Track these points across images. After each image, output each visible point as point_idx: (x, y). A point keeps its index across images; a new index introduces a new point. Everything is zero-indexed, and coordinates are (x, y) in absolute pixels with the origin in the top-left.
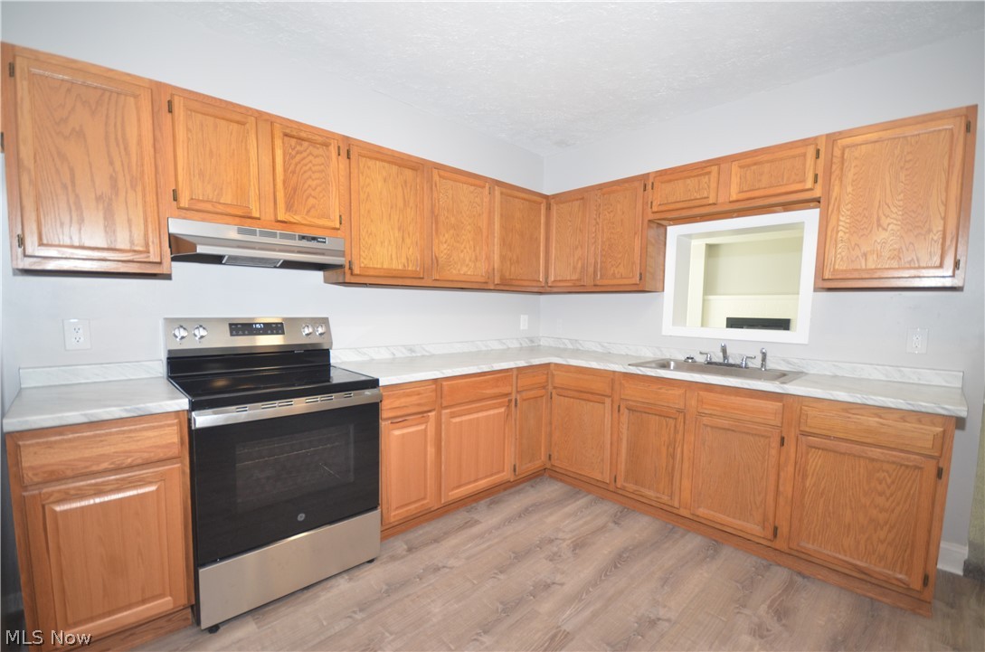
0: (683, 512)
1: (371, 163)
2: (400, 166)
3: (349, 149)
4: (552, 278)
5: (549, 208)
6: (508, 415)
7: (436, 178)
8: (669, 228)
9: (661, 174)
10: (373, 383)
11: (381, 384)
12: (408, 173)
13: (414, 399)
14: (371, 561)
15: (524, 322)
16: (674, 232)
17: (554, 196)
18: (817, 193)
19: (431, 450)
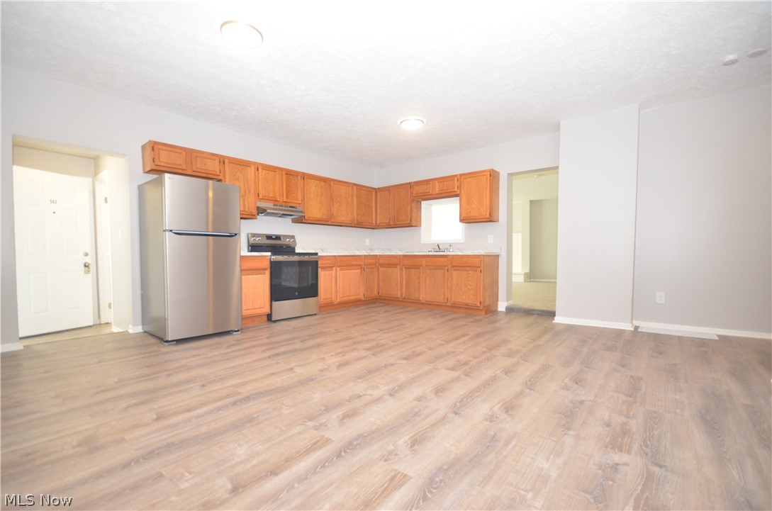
0: (424, 302)
1: (311, 181)
2: (320, 181)
3: (304, 176)
4: (378, 222)
5: (376, 194)
6: (361, 273)
7: (332, 184)
8: (422, 202)
9: (416, 183)
10: (316, 254)
11: (319, 254)
12: (323, 183)
13: (329, 261)
14: (315, 315)
15: (367, 242)
16: (424, 204)
17: (379, 189)
18: (458, 192)
19: (334, 280)
